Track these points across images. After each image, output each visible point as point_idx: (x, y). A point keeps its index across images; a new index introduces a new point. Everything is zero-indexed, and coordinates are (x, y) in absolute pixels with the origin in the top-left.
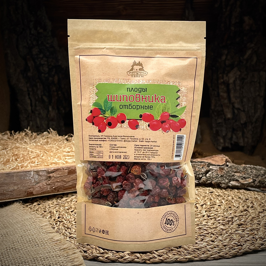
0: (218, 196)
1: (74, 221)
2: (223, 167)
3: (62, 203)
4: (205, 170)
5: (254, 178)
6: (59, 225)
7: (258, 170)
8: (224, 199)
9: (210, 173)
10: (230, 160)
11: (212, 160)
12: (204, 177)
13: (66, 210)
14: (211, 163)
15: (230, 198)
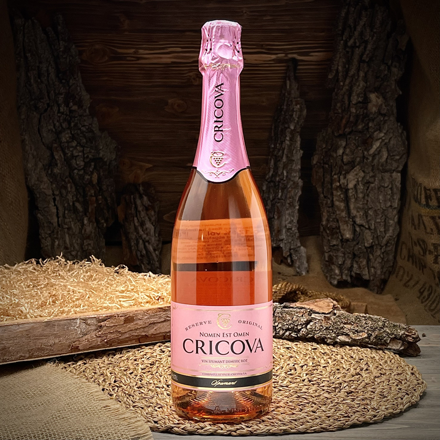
0: (324, 354)
1: (136, 386)
2: (329, 315)
3: (115, 362)
4: (305, 320)
5: (369, 332)
6: (117, 391)
7: (375, 321)
8: (330, 358)
9: (311, 323)
10: (339, 306)
11: (315, 305)
12: (304, 330)
13: (122, 371)
14: (314, 310)
15: (339, 357)
